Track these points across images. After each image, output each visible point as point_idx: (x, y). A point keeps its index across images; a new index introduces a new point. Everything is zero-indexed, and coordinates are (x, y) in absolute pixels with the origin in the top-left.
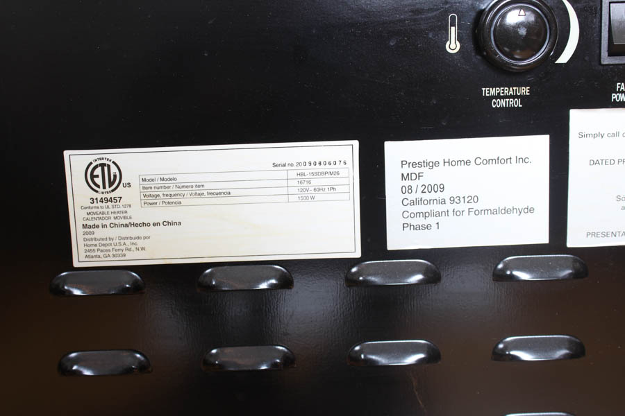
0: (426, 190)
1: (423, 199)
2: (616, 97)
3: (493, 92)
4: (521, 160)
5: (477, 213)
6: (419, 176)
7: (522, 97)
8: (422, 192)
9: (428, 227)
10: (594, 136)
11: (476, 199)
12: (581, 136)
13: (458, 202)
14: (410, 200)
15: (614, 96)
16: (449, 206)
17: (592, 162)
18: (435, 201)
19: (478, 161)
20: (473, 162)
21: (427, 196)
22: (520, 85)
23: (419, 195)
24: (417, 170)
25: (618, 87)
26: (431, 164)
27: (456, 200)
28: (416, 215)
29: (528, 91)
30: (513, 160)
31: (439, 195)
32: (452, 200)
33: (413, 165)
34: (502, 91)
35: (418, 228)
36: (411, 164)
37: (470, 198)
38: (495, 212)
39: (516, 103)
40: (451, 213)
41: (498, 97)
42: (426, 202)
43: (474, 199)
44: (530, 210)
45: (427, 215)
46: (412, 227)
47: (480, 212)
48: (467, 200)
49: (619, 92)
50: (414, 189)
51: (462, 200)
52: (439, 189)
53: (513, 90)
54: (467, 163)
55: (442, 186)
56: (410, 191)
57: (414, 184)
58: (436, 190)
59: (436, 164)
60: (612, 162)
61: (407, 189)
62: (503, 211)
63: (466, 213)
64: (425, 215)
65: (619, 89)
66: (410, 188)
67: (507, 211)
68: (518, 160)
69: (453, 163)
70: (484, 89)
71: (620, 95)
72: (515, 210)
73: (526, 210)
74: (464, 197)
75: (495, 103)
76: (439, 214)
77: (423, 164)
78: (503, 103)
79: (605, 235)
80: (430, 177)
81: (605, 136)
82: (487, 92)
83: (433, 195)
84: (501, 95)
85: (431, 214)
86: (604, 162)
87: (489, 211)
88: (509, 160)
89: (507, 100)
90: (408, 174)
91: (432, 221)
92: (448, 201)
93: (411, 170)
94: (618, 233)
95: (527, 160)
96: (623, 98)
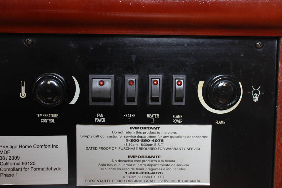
0: (11, 159)
1: (10, 163)
2: (97, 120)
3: (42, 115)
4: (55, 146)
5: (35, 169)
6: (8, 152)
7: (55, 119)
8: (9, 159)
9: (12, 175)
10: (88, 137)
11: (34, 163)
12: (82, 136)
13: (26, 164)
14: (4, 163)
15: (96, 119)
16: (22, 166)
17: (87, 148)
18: (15, 164)
19: (35, 146)
20: (33, 146)
21: (12, 161)
22: (53, 113)
23: (8, 161)
24: (7, 149)
25: (98, 115)
26: (13, 147)
27: (25, 163)
28: (6, 170)
29: (57, 116)
30: (51, 146)
31: (17, 161)
32: (23, 163)
33: (5, 147)
34: (45, 116)
35: (8, 175)
36: (4, 147)
37: (31, 163)
38: (44, 169)
39: (52, 121)
40: (23, 169)
41: (44, 118)
42: (11, 164)
43: (33, 163)
44: (59, 169)
45: (12, 170)
46: (5, 175)
47: (36, 169)
48: (30, 164)
49: (98, 118)
50: (6, 158)
51: (28, 163)
52: (17, 158)
53: (50, 115)
54: (30, 147)
55: (18, 157)
56: (4, 159)
57: (5, 156)
58: (16, 159)
59: (15, 147)
60: (96, 149)
61: (2, 158)
62: (47, 169)
63: (30, 169)
64: (11, 170)
65: (98, 116)
66: (4, 157)
67: (49, 169)
68: (53, 146)
69: (24, 147)
70: (37, 114)
71: (99, 119)
72: (52, 169)
73: (57, 169)
74: (29, 162)
75: (42, 121)
76: (17, 170)
77: (9, 147)
78: (46, 121)
79: (94, 181)
80: (13, 153)
81: (93, 137)
82: (39, 116)
83: (14, 161)
84: (45, 117)
85: (14, 169)
86: (92, 148)
87: (41, 169)
88: (49, 146)
89: (48, 119)
90: (3, 151)
91: (14, 172)
92: (21, 164)
93: (4, 149)
94: (100, 181)
95: (57, 147)
96: (100, 120)
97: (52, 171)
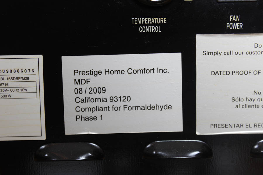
0: (93, 92)
1: (90, 98)
2: (229, 25)
3: (140, 21)
4: (161, 70)
5: (130, 108)
6: (87, 81)
7: (161, 25)
8: (90, 93)
9: (95, 118)
10: (214, 54)
11: (129, 98)
12: (205, 53)
13: (116, 100)
14: (81, 98)
15: (228, 25)
16: (109, 104)
17: (213, 73)
18: (99, 100)
19: (130, 71)
20: (126, 72)
21: (93, 96)
22: (159, 17)
23: (88, 95)
24: (86, 77)
25: (231, 18)
26: (96, 73)
27: (114, 99)
28: (85, 110)
29: (165, 20)
30: (156, 71)
31: (102, 96)
32: (112, 99)
33: (83, 73)
34: (146, 21)
35: (87, 119)
36: (81, 73)
37: (124, 98)
38: (143, 108)
39: (157, 29)
40: (111, 109)
41: (144, 24)
42: (92, 100)
43: (127, 98)
44: (169, 107)
45: (94, 109)
46: (83, 118)
47: (132, 108)
48: (122, 99)
49: (232, 22)
50: (84, 91)
51: (119, 99)
52: (102, 91)
53: (154, 20)
54: (122, 72)
55: (104, 89)
56: (81, 92)
57: (83, 87)
58: (100, 92)
59: (99, 73)
60: (228, 73)
61: (79, 91)
62: (149, 108)
63: (122, 108)
64: (92, 110)
65: (232, 20)
66: (81, 90)
67: (152, 108)
68: (159, 71)
69: (112, 72)
70: (133, 19)
71: (232, 24)
72: (158, 107)
73: (166, 107)
74: (120, 97)
75: (141, 29)
76: (102, 109)
77: (90, 73)
78: (147, 29)
79: (225, 126)
80: (95, 82)
81: (222, 54)
82: (135, 21)
83: (97, 96)
84: (146, 23)
85: (97, 109)
86: (222, 73)
87: (139, 108)
88: (152, 71)
89: (150, 27)
90: (79, 80)
91: (97, 114)
92: (108, 100)
93: (81, 77)
94: (233, 125)
95: (165, 71)
96: (234, 26)
97: (157, 111)
